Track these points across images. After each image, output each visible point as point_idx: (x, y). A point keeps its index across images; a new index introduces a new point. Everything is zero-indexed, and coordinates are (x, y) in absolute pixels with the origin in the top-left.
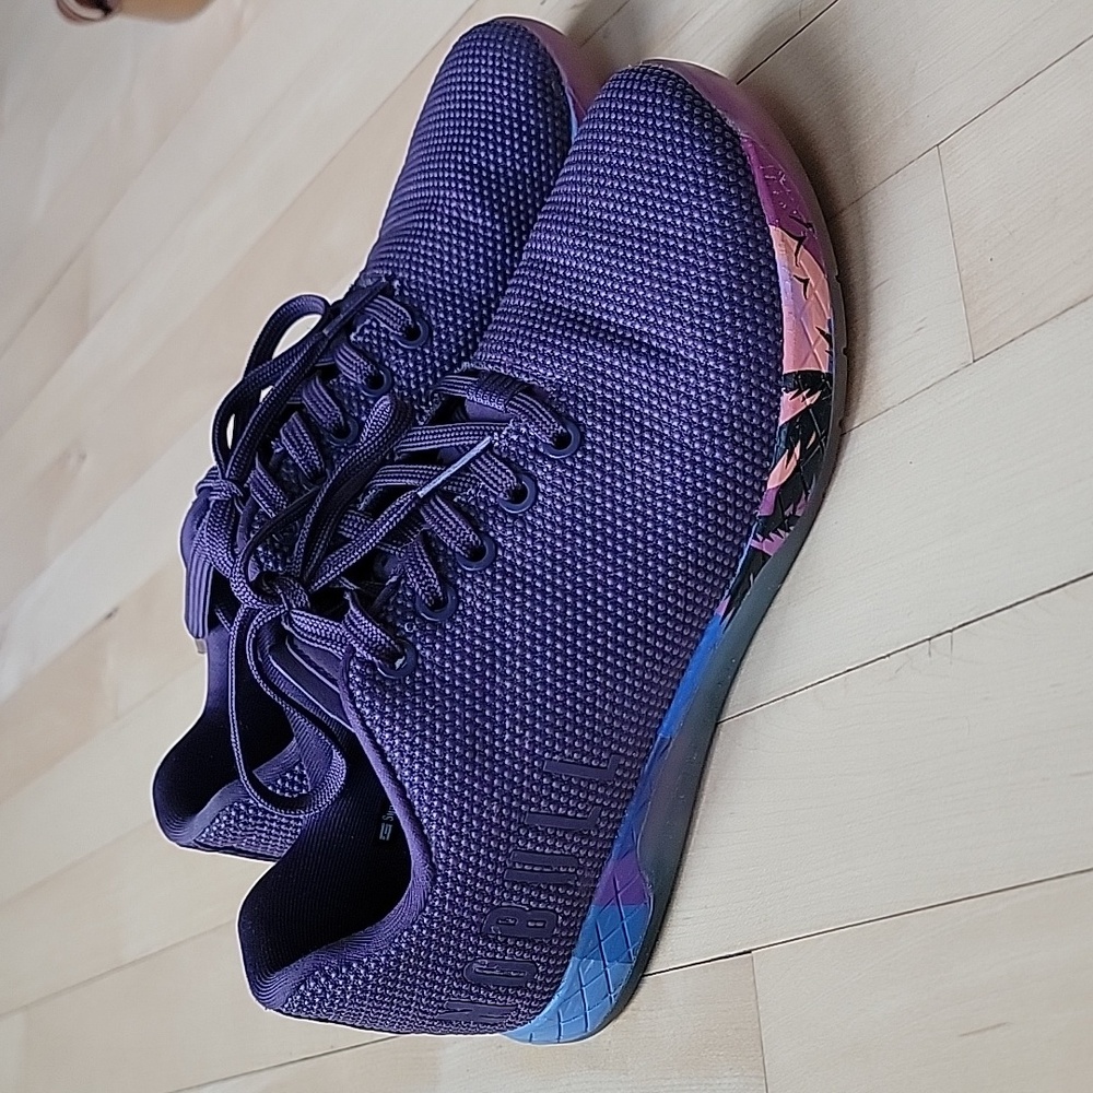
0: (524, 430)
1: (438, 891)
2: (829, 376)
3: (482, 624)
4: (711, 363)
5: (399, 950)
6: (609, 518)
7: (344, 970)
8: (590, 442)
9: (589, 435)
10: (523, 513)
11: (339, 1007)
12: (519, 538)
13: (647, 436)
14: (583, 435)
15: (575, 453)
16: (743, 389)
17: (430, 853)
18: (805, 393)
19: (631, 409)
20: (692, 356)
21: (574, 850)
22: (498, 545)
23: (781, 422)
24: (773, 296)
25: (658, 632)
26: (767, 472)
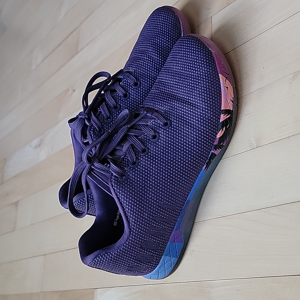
0: (156, 121)
1: (131, 235)
2: (232, 111)
3: (145, 168)
4: (204, 106)
5: (120, 250)
6: (177, 143)
7: (106, 255)
8: (173, 125)
9: (173, 123)
10: (156, 141)
11: (104, 265)
12: (155, 147)
13: (187, 123)
14: (171, 123)
15: (169, 127)
16: (211, 113)
17: (130, 226)
18: (226, 115)
19: (183, 117)
20: (199, 105)
21: (165, 227)
22: (149, 149)
23: (221, 121)
24: (219, 91)
25: (189, 172)
26: (217, 134)
